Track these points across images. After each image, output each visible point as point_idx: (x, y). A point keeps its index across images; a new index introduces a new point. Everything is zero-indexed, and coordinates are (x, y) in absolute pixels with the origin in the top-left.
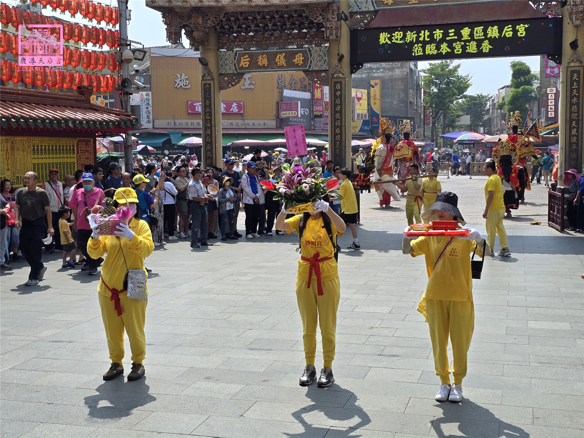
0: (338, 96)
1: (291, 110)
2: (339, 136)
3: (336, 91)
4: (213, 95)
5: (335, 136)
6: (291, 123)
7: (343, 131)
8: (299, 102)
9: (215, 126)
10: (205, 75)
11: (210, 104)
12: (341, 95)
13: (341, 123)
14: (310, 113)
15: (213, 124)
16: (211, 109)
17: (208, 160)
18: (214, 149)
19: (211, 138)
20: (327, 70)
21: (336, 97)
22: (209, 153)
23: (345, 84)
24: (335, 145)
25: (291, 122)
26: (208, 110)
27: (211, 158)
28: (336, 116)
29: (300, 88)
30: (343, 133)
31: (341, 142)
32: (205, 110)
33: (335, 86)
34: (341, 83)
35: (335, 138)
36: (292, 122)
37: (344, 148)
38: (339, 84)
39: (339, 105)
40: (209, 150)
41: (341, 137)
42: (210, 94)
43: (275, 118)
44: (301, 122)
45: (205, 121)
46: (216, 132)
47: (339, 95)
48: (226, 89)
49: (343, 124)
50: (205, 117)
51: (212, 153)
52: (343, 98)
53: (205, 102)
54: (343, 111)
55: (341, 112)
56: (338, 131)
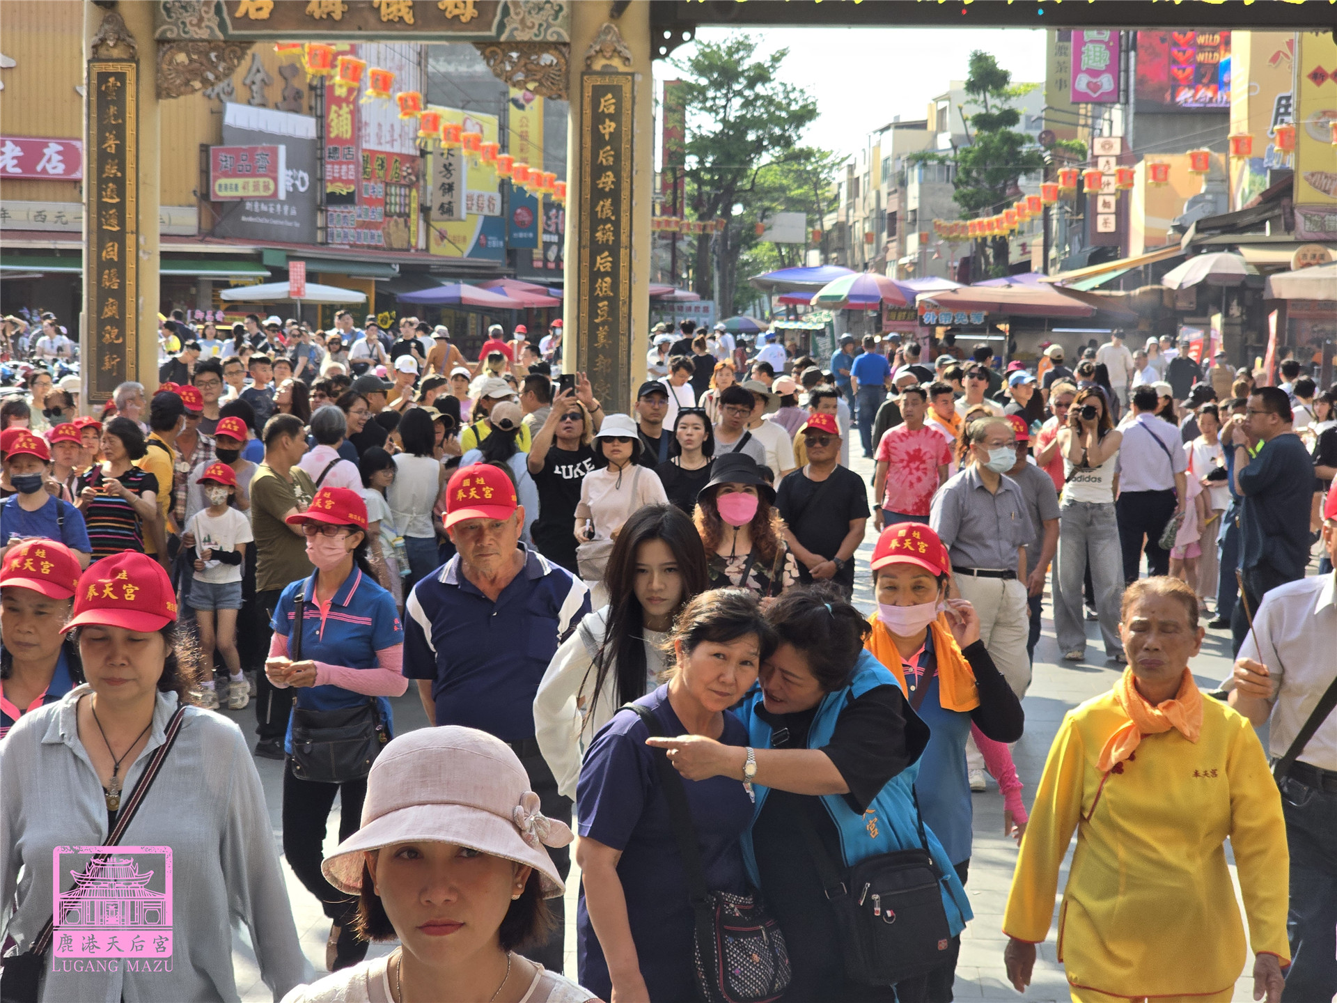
0: (607, 137)
1: (253, 175)
2: (608, 279)
3: (598, 118)
4: (133, 115)
5: (593, 282)
6: (251, 219)
7: (624, 263)
8: (282, 150)
9: (137, 232)
10: (103, 41)
11: (121, 149)
12: (616, 136)
13: (617, 233)
14: (312, 187)
15: (130, 225)
16: (122, 168)
17: (107, 358)
18: (130, 315)
19: (122, 275)
20: (566, 44)
21: (598, 141)
22: (111, 334)
23: (633, 98)
24: (593, 313)
25: (249, 213)
26: (111, 170)
27: (119, 350)
28: (599, 209)
29: (279, 99)
30: (623, 272)
31: (613, 301)
32: (101, 170)
33: (596, 103)
34: (616, 91)
35: (592, 289)
36: (253, 214)
37: (626, 325)
38: (610, 96)
39: (608, 168)
40: (111, 321)
41: (615, 286)
42: (121, 114)
43: (193, 199)
44: (281, 216)
45: (100, 210)
46: (141, 254)
47: (611, 134)
48: (182, 98)
49: (624, 238)
50: (100, 196)
51: (122, 333)
52: (625, 146)
53: (102, 140)
54: (625, 194)
55: (615, 195)
56: (603, 262)
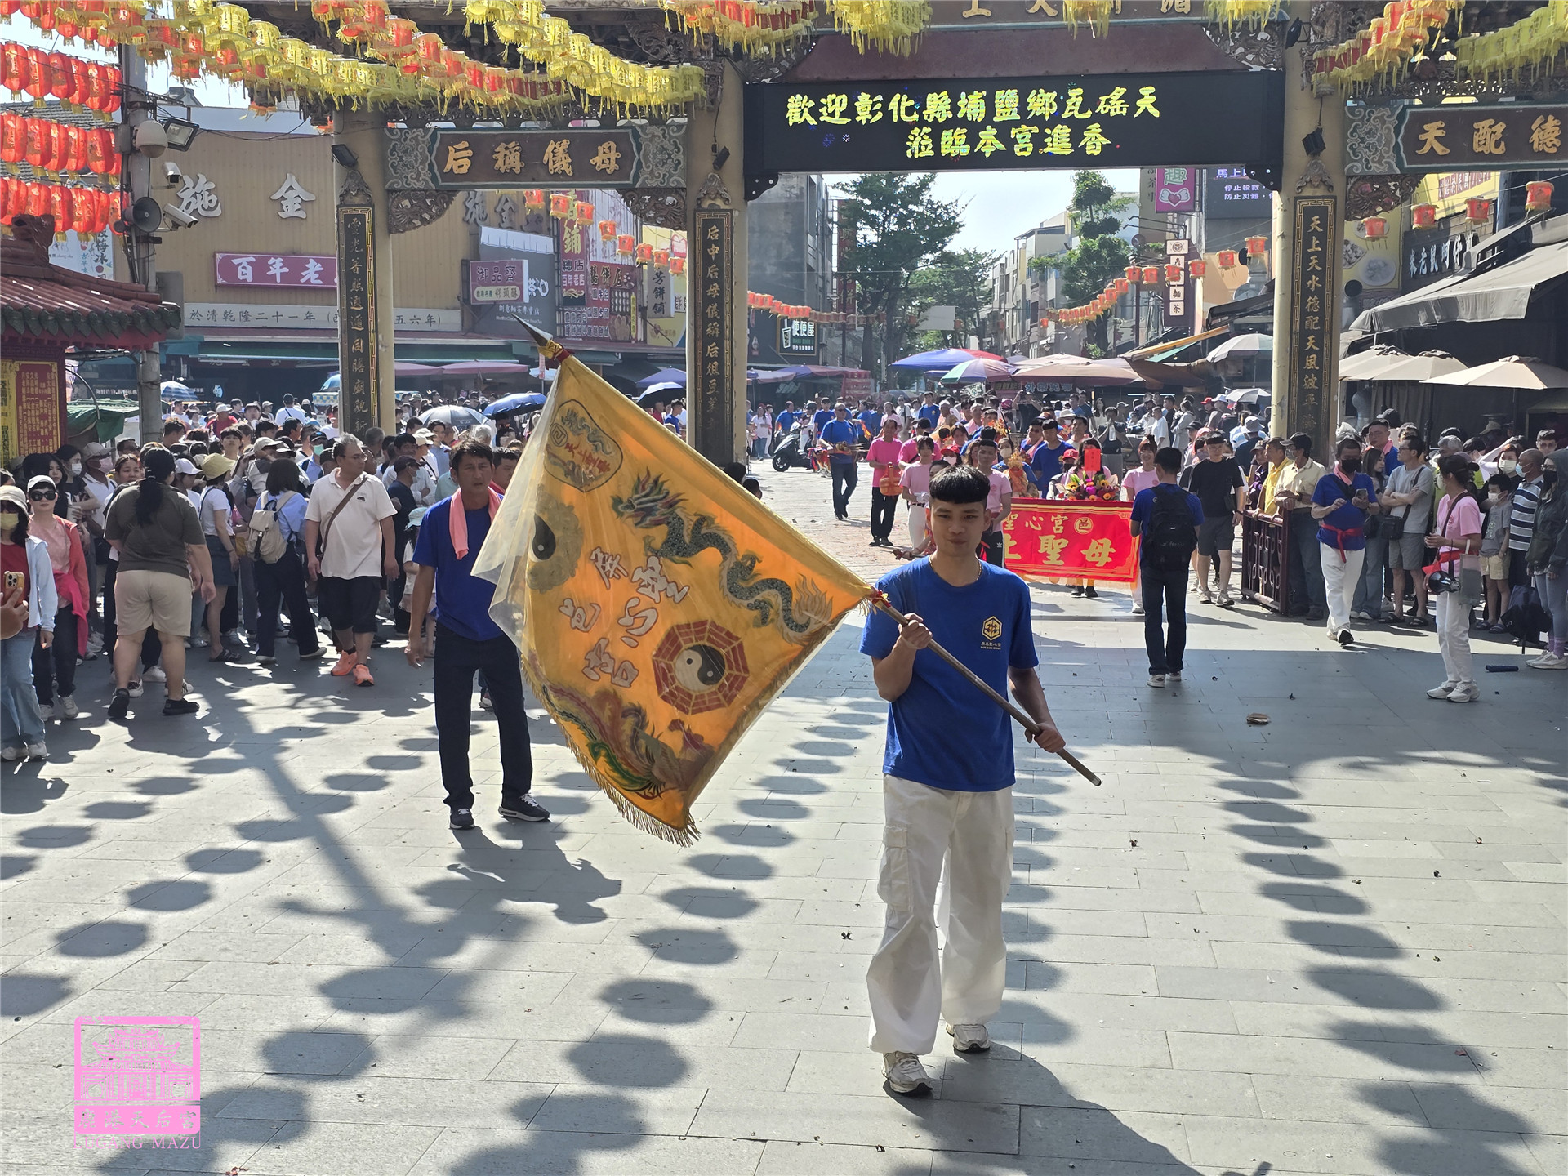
0: (713, 258)
1: (504, 284)
2: (716, 363)
3: (707, 244)
4: (371, 246)
5: (705, 366)
6: (503, 318)
7: (727, 351)
8: (526, 263)
9: (376, 331)
10: (348, 192)
11: (363, 270)
12: (720, 256)
13: (722, 329)
14: (552, 291)
15: (371, 326)
16: (365, 285)
17: (358, 423)
18: (373, 392)
19: (366, 363)
20: (683, 189)
21: (707, 259)
22: (360, 406)
23: (732, 228)
24: (706, 388)
25: (501, 314)
26: (357, 286)
27: (366, 417)
28: (708, 311)
29: (524, 223)
30: (727, 357)
31: (720, 379)
32: (349, 286)
33: (704, 233)
34: (720, 223)
35: (705, 370)
36: (504, 314)
37: (729, 396)
38: (715, 227)
39: (715, 281)
40: (359, 396)
41: (721, 368)
42: (363, 245)
43: (458, 303)
44: (527, 316)
45: (349, 316)
46: (380, 346)
47: (716, 255)
48: (407, 232)
49: (727, 332)
50: (349, 305)
51: (368, 405)
52: (726, 264)
53: (349, 264)
54: (727, 299)
55: (720, 301)
56: (712, 350)
